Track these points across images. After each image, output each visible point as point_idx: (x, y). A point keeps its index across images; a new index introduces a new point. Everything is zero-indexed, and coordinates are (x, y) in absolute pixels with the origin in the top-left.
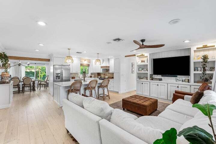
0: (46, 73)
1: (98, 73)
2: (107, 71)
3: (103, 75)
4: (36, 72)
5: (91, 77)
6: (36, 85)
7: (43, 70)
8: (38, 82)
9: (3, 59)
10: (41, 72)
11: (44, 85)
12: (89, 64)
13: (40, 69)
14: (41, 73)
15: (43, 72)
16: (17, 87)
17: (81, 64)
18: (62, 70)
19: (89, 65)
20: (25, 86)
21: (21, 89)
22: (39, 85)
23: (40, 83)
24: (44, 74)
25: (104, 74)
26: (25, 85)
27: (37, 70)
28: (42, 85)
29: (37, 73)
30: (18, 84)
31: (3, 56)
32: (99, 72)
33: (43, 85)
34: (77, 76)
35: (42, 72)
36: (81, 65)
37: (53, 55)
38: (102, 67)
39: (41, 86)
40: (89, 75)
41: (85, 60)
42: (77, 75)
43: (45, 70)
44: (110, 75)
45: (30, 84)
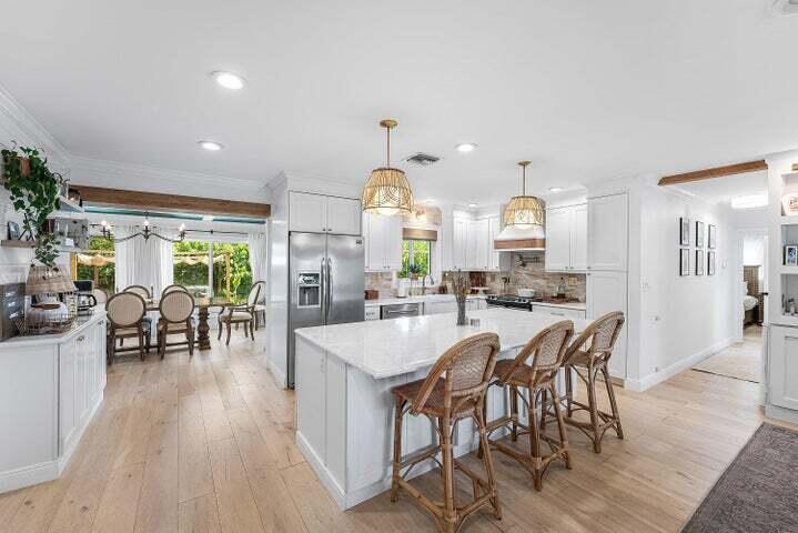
0: (249, 269)
1: (472, 274)
2: (524, 265)
3: (499, 281)
4: (216, 266)
5: (443, 290)
6: (213, 322)
7: (241, 259)
8: (220, 309)
9: (24, 191)
10: (232, 266)
11: (246, 321)
12: (433, 228)
13: (228, 254)
14: (234, 272)
15: (241, 267)
16: (135, 331)
17: (405, 230)
18: (330, 256)
19: (434, 236)
20: (166, 327)
21: (154, 341)
22: (224, 325)
23: (227, 312)
24: (242, 274)
25: (507, 280)
26: (169, 325)
27: (220, 258)
28: (237, 322)
29: (219, 270)
30: (141, 320)
31: (24, 169)
32: (479, 267)
33: (242, 324)
34: (385, 287)
35: (236, 265)
36: (407, 234)
37: (286, 180)
38: (498, 244)
39: (233, 325)
41: (418, 214)
42: (385, 283)
43: (247, 258)
44: (542, 282)
45: (188, 320)
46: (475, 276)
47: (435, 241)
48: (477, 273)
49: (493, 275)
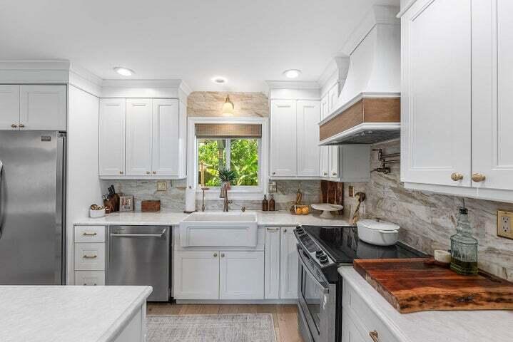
1: (324, 183)
3: (356, 198)
5: (268, 206)
34: (176, 197)
42: (175, 192)
46: (329, 187)
47: (260, 137)
48: (333, 184)
49: (351, 188)
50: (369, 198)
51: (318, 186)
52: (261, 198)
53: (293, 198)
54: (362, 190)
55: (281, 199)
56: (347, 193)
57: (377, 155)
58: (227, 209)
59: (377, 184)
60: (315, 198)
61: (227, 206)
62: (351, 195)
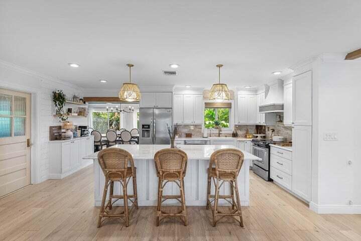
1: (257, 127)
3: (271, 131)
5: (235, 135)
12: (230, 101)
19: (229, 106)
25: (273, 130)
36: (207, 105)
38: (262, 109)
40: (231, 129)
42: (197, 130)
46: (259, 128)
47: (231, 108)
48: (261, 126)
49: (268, 128)
50: (276, 131)
51: (255, 127)
52: (232, 132)
53: (245, 132)
54: (273, 128)
55: (239, 133)
56: (267, 130)
57: (278, 117)
58: (219, 136)
59: (278, 126)
60: (253, 132)
61: (219, 135)
62: (268, 130)
